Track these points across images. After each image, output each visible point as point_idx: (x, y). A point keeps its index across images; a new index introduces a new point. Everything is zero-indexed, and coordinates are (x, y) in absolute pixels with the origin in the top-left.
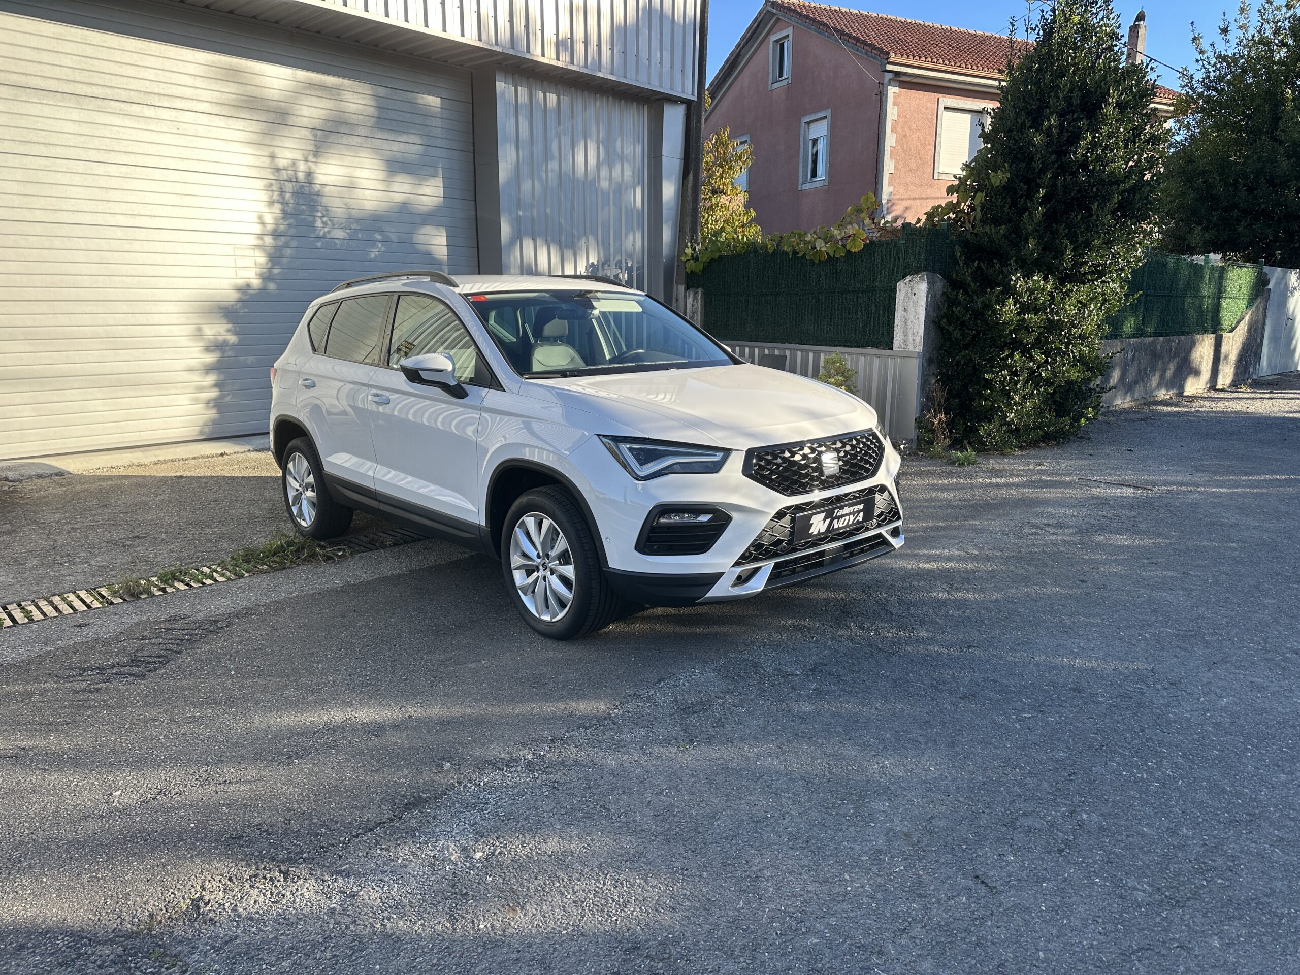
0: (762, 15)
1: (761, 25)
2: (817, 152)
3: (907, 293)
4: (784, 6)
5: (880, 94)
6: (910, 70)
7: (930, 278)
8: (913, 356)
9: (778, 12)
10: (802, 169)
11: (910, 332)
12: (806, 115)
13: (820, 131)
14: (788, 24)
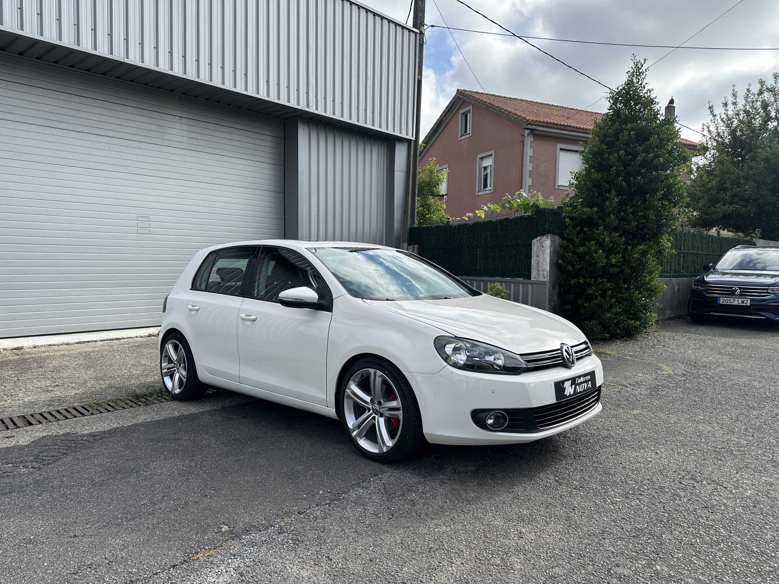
0: (455, 99)
1: (454, 104)
2: (487, 174)
3: (539, 246)
4: (467, 94)
5: (523, 142)
6: (540, 128)
7: (552, 237)
8: (543, 283)
9: (464, 98)
10: (478, 183)
11: (541, 269)
12: (480, 153)
13: (488, 162)
14: (469, 104)
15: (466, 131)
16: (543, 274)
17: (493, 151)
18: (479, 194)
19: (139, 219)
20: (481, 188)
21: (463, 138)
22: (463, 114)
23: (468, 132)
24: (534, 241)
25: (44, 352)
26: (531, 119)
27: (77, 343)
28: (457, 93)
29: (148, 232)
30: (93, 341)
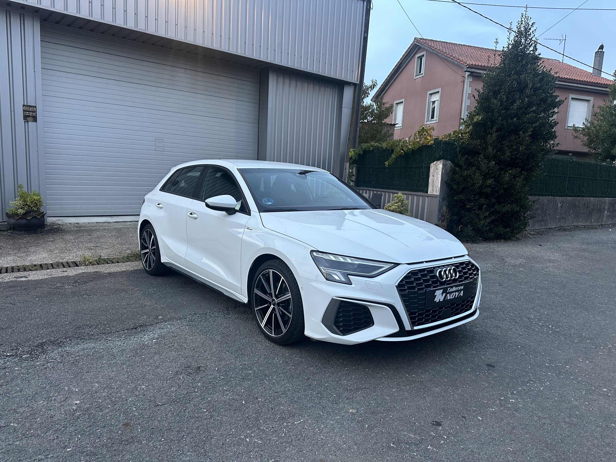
0: (412, 46)
1: (412, 50)
2: (434, 107)
3: (434, 169)
4: (422, 42)
5: (464, 82)
6: (478, 71)
7: (444, 162)
8: (436, 196)
9: (419, 45)
10: (427, 115)
11: (435, 186)
12: (430, 90)
13: (436, 98)
14: (424, 50)
15: (420, 72)
16: (436, 189)
17: (441, 88)
18: (427, 124)
19: (156, 141)
20: (429, 119)
21: (417, 77)
22: (419, 57)
23: (422, 73)
24: (432, 165)
25: (93, 227)
26: (471, 63)
27: (115, 222)
28: (414, 41)
29: (163, 150)
30: (124, 222)
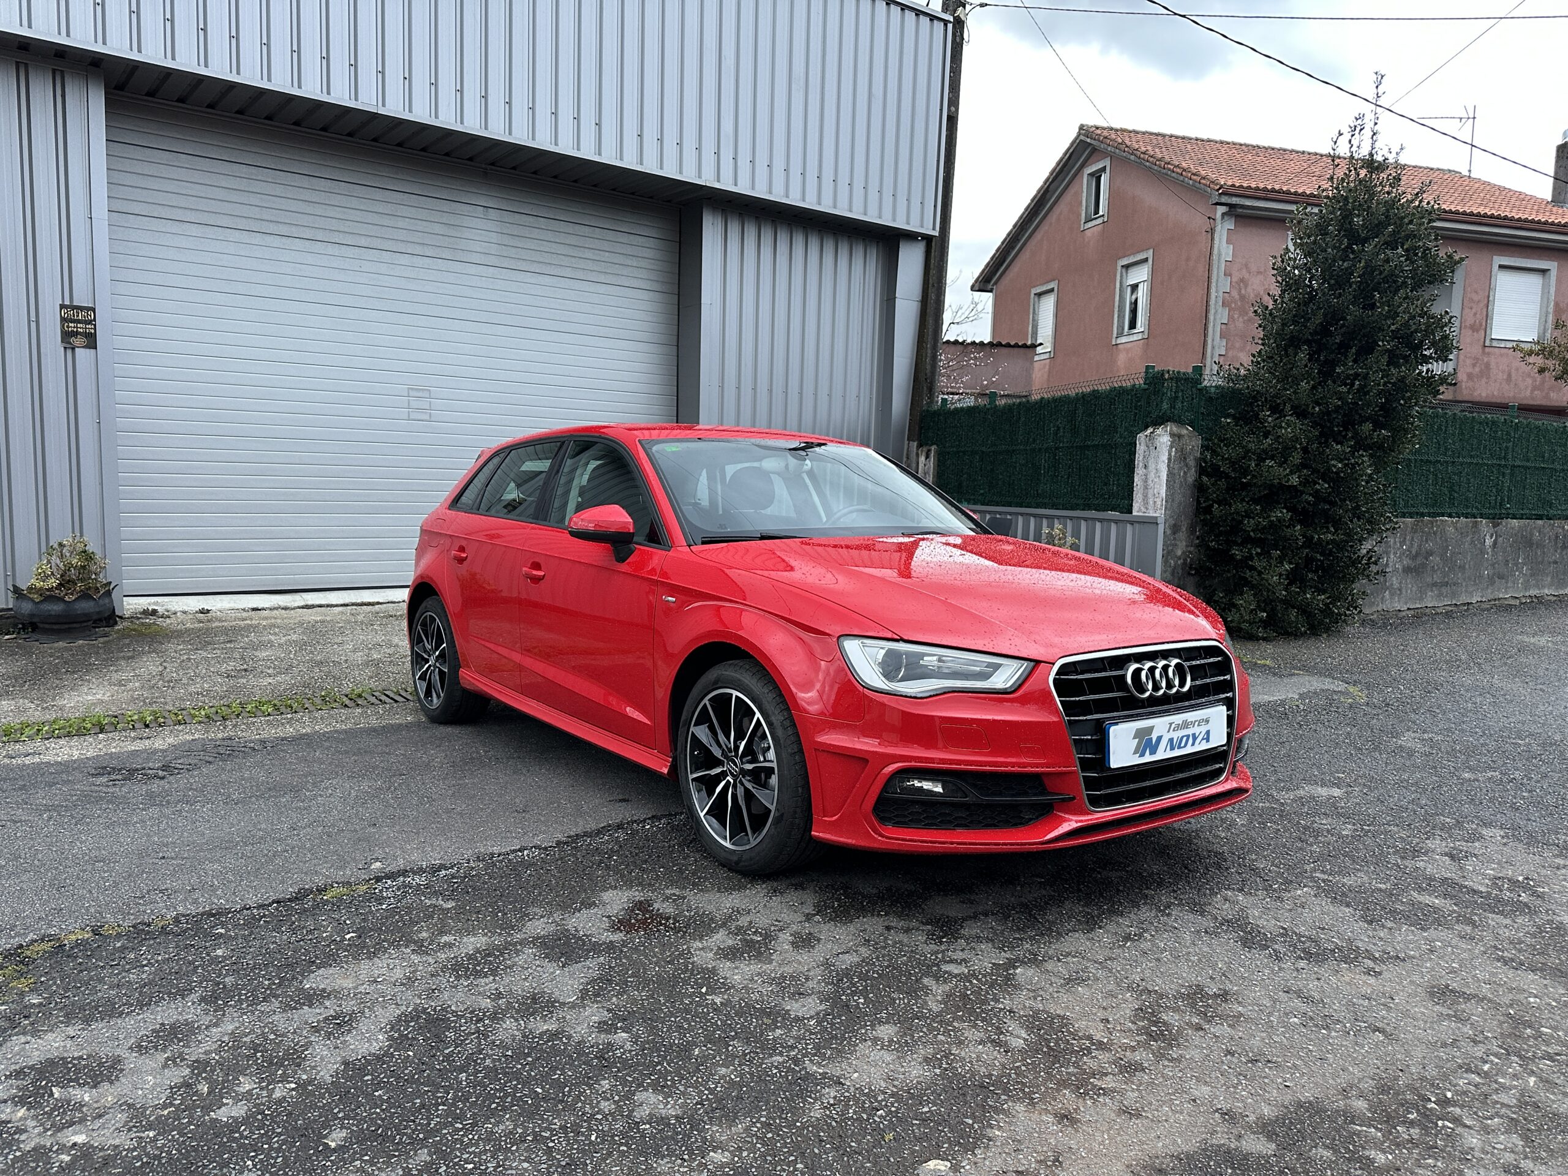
0: (1075, 145)
1: (1073, 157)
2: (1136, 300)
3: (1147, 446)
4: (1100, 135)
5: (1212, 231)
6: (1248, 202)
7: (1174, 429)
8: (1154, 522)
9: (1093, 142)
10: (1118, 319)
11: (1150, 492)
12: (1123, 257)
13: (1140, 275)
14: (1105, 154)
15: (1097, 212)
16: (1155, 502)
17: (1151, 251)
18: (1118, 342)
19: (412, 393)
20: (1123, 329)
21: (1090, 224)
23: (1101, 213)
24: (1141, 437)
26: (1230, 183)
28: (1079, 134)
29: (427, 417)
